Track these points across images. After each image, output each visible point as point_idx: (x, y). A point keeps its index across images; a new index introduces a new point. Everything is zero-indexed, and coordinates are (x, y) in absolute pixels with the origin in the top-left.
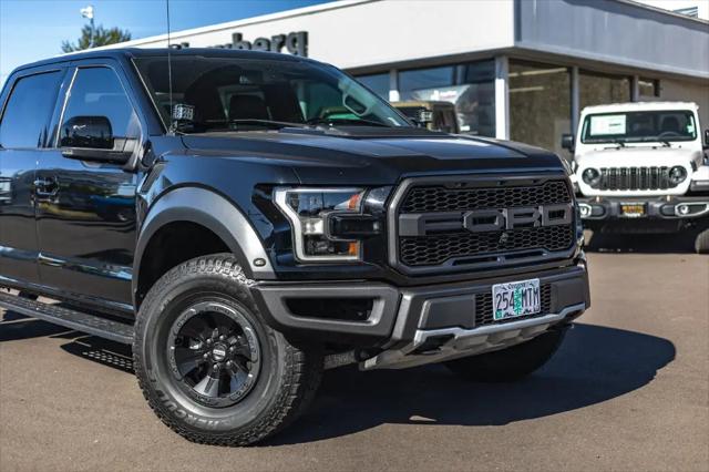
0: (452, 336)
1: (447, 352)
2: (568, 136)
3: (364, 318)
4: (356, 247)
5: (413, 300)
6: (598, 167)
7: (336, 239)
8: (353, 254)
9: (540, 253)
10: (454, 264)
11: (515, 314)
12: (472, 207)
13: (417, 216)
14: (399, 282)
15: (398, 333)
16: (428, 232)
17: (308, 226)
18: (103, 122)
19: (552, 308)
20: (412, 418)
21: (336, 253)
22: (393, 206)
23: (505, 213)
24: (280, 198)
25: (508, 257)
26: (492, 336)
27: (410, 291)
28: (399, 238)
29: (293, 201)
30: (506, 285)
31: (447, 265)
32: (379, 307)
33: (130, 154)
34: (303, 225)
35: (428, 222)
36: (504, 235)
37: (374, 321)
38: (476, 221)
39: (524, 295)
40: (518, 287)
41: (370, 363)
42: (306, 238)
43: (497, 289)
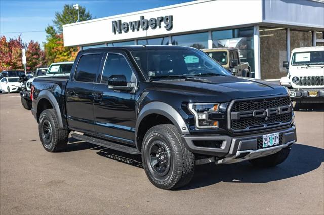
0: (249, 153)
1: (247, 158)
2: (286, 62)
3: (219, 147)
4: (217, 123)
5: (236, 141)
6: (299, 77)
7: (210, 120)
8: (215, 125)
9: (279, 123)
10: (250, 128)
11: (270, 145)
12: (256, 109)
13: (237, 113)
14: (231, 134)
15: (231, 152)
16: (241, 118)
17: (200, 116)
18: (122, 76)
19: (283, 142)
20: (234, 180)
21: (209, 125)
22: (229, 109)
23: (267, 110)
24: (191, 106)
25: (268, 125)
26: (262, 152)
27: (235, 138)
28: (231, 120)
29: (195, 107)
30: (267, 135)
31: (247, 129)
32: (225, 143)
33: (132, 88)
34: (199, 115)
35: (241, 114)
36: (267, 118)
37: (223, 148)
38: (257, 113)
39: (274, 138)
40: (271, 136)
41: (220, 162)
42: (200, 120)
43: (264, 136)
